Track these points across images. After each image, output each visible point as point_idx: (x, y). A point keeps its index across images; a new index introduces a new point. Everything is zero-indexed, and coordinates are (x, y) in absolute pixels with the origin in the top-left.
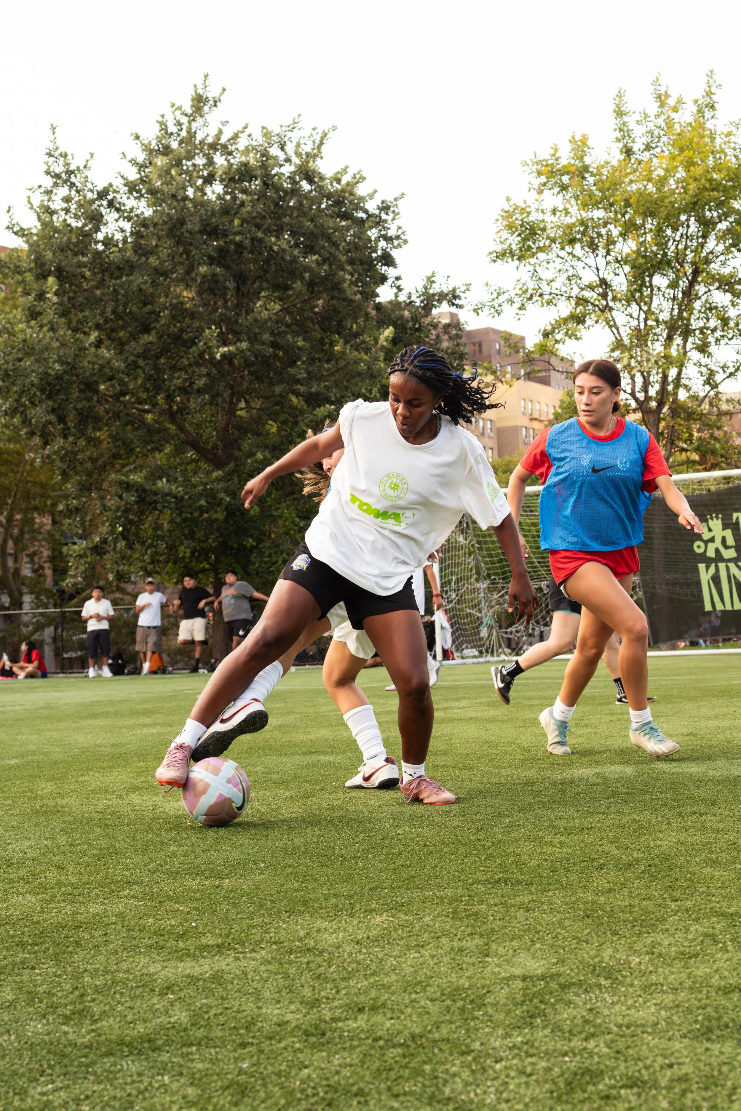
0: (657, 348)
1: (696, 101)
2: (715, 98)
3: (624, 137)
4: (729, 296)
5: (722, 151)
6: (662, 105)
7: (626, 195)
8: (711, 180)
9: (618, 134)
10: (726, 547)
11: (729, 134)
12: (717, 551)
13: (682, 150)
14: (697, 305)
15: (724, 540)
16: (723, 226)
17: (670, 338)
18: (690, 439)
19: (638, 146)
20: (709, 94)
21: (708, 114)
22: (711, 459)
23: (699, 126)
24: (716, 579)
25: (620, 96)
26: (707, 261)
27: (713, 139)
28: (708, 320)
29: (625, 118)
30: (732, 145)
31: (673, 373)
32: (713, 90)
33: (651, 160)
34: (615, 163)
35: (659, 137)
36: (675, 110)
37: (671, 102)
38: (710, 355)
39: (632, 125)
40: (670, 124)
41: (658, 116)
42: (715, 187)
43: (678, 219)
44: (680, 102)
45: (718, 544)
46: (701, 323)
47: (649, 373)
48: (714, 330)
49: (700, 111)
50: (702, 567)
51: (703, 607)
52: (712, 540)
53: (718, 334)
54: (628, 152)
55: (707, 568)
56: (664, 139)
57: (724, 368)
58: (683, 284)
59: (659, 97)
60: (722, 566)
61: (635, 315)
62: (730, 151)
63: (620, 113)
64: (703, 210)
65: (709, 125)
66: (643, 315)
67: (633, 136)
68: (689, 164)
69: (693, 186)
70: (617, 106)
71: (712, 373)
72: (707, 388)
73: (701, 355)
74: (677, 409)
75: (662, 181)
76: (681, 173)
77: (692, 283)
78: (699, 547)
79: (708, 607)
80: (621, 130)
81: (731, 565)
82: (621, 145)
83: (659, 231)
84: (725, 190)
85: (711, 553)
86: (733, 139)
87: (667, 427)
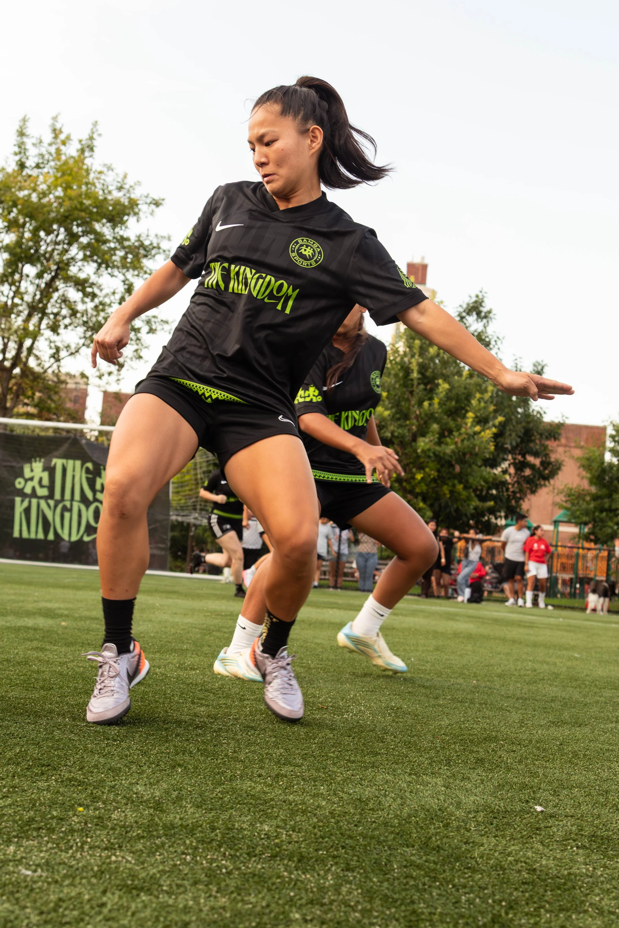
0: (17, 322)
1: (80, 141)
2: (95, 143)
3: (20, 153)
4: (80, 294)
5: (94, 184)
6: (56, 137)
7: (14, 198)
8: (81, 203)
9: (17, 149)
10: (41, 486)
11: (101, 173)
12: (34, 489)
13: (63, 174)
14: (56, 295)
15: (41, 480)
16: (84, 240)
17: (30, 316)
18: (32, 397)
19: (30, 163)
20: (91, 138)
21: (87, 154)
22: (45, 414)
23: (80, 160)
24: (27, 511)
25: (24, 120)
26: (68, 264)
27: (88, 174)
28: (61, 308)
29: (25, 139)
30: (102, 181)
31: (28, 343)
32: (95, 136)
33: (38, 176)
34: (10, 170)
35: (48, 161)
36: (64, 143)
37: (62, 137)
38: (58, 334)
39: (29, 146)
40: (58, 152)
41: (50, 145)
42: (85, 209)
43: (51, 226)
44: (68, 138)
45: (35, 483)
46: (55, 310)
47: (9, 339)
48: (64, 317)
49: (82, 151)
50: (18, 500)
51: (12, 533)
52: (32, 479)
53: (67, 321)
54: (22, 166)
55: (22, 501)
56: (52, 164)
57: (68, 347)
58: (47, 277)
59: (54, 130)
60: (34, 501)
61: (6, 293)
62: (99, 186)
63: (21, 134)
64: (72, 224)
65: (88, 161)
66: (11, 294)
67: (27, 154)
68: (67, 187)
69: (67, 203)
70: (21, 127)
71: (58, 349)
72: (52, 360)
73: (51, 333)
74: (27, 371)
75: (44, 194)
76: (59, 192)
77: (53, 279)
78: (20, 483)
79: (16, 534)
80: (20, 147)
81: (43, 503)
82: (17, 158)
83: (35, 232)
84: (91, 213)
85: (28, 490)
86: (103, 177)
87: (16, 384)
